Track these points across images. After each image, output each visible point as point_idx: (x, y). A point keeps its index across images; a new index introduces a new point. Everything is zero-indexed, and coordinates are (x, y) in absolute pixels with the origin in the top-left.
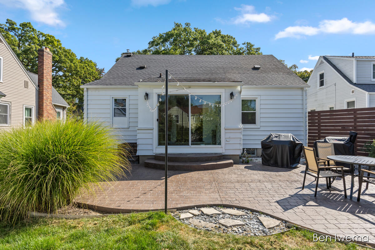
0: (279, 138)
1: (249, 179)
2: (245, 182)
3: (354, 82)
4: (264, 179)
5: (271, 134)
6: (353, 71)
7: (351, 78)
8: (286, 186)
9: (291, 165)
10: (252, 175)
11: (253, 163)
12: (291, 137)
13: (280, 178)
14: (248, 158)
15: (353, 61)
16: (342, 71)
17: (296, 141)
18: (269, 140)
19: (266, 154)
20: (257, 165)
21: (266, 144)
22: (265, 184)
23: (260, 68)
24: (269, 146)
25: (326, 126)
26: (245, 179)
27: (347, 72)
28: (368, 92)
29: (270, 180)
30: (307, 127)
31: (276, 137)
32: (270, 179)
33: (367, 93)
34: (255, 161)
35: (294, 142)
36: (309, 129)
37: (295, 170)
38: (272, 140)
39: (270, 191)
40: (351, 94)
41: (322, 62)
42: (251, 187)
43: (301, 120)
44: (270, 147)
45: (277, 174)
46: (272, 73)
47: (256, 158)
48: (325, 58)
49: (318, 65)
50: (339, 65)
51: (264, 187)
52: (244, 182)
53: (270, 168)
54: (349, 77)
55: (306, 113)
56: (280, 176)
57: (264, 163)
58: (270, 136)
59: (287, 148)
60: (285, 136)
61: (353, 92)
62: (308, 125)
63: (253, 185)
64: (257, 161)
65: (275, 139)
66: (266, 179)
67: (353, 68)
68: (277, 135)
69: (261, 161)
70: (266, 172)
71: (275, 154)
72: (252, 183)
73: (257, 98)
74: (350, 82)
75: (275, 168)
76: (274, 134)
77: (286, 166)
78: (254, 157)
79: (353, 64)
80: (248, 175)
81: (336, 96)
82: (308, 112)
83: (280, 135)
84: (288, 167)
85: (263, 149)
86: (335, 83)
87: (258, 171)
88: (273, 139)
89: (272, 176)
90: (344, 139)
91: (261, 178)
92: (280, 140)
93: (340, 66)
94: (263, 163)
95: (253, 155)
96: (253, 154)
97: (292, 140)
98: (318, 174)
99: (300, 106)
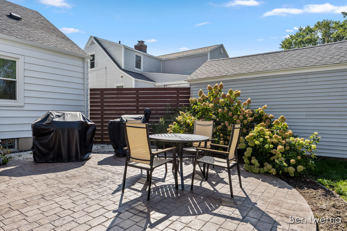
0: (64, 118)
1: (17, 198)
2: (11, 209)
3: (123, 68)
4: (49, 191)
5: (50, 113)
6: (122, 57)
7: (120, 64)
8: (95, 193)
9: (81, 156)
10: (22, 188)
11: (15, 163)
12: (80, 115)
13: (77, 181)
14: (4, 155)
15: (122, 48)
16: (112, 55)
17: (87, 121)
18: (47, 122)
19: (41, 144)
20: (25, 164)
21: (41, 129)
22: (57, 200)
23: (21, 19)
24: (47, 131)
25: (109, 106)
26: (7, 201)
27: (116, 57)
28: (135, 78)
29: (62, 189)
30: (89, 107)
31: (59, 116)
32: (61, 186)
33: (133, 79)
34: (17, 158)
35: (86, 122)
36: (91, 110)
37: (88, 161)
38: (53, 122)
39: (75, 215)
40: (121, 79)
41: (93, 43)
42: (30, 220)
43: (82, 98)
44: (50, 133)
45: (67, 174)
46: (41, 31)
47: (18, 154)
48: (96, 39)
49: (88, 45)
50: (109, 49)
51: (58, 210)
52: (7, 212)
53: (51, 166)
54: (119, 62)
55: (88, 90)
56: (74, 176)
57: (37, 159)
58: (48, 116)
59: (76, 134)
60: (72, 116)
61: (122, 77)
62: (90, 105)
63: (32, 212)
64: (21, 158)
65: (57, 119)
66: (54, 189)
67: (122, 54)
68: (60, 114)
69: (32, 156)
70: (47, 175)
71: (57, 142)
72: (28, 208)
73: (18, 59)
74: (120, 67)
75: (58, 165)
76: (55, 114)
77: (74, 159)
78: (14, 152)
79: (122, 51)
80: (12, 189)
81: (107, 80)
82: (90, 89)
83: (64, 113)
84: (78, 159)
85: (36, 137)
86: (105, 67)
87: (32, 176)
88: (54, 120)
89: (61, 180)
90: (140, 117)
91: (43, 188)
92: (66, 121)
93: (111, 50)
94: (35, 160)
95: (12, 150)
96: (12, 147)
97: (82, 120)
98: (151, 164)
99: (81, 81)
